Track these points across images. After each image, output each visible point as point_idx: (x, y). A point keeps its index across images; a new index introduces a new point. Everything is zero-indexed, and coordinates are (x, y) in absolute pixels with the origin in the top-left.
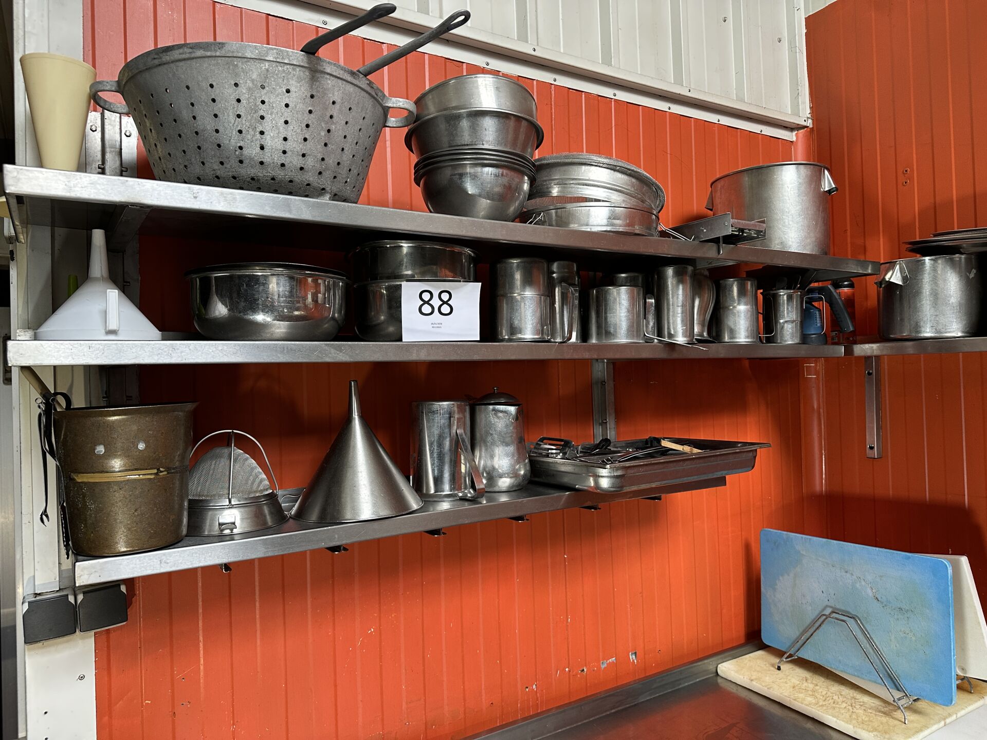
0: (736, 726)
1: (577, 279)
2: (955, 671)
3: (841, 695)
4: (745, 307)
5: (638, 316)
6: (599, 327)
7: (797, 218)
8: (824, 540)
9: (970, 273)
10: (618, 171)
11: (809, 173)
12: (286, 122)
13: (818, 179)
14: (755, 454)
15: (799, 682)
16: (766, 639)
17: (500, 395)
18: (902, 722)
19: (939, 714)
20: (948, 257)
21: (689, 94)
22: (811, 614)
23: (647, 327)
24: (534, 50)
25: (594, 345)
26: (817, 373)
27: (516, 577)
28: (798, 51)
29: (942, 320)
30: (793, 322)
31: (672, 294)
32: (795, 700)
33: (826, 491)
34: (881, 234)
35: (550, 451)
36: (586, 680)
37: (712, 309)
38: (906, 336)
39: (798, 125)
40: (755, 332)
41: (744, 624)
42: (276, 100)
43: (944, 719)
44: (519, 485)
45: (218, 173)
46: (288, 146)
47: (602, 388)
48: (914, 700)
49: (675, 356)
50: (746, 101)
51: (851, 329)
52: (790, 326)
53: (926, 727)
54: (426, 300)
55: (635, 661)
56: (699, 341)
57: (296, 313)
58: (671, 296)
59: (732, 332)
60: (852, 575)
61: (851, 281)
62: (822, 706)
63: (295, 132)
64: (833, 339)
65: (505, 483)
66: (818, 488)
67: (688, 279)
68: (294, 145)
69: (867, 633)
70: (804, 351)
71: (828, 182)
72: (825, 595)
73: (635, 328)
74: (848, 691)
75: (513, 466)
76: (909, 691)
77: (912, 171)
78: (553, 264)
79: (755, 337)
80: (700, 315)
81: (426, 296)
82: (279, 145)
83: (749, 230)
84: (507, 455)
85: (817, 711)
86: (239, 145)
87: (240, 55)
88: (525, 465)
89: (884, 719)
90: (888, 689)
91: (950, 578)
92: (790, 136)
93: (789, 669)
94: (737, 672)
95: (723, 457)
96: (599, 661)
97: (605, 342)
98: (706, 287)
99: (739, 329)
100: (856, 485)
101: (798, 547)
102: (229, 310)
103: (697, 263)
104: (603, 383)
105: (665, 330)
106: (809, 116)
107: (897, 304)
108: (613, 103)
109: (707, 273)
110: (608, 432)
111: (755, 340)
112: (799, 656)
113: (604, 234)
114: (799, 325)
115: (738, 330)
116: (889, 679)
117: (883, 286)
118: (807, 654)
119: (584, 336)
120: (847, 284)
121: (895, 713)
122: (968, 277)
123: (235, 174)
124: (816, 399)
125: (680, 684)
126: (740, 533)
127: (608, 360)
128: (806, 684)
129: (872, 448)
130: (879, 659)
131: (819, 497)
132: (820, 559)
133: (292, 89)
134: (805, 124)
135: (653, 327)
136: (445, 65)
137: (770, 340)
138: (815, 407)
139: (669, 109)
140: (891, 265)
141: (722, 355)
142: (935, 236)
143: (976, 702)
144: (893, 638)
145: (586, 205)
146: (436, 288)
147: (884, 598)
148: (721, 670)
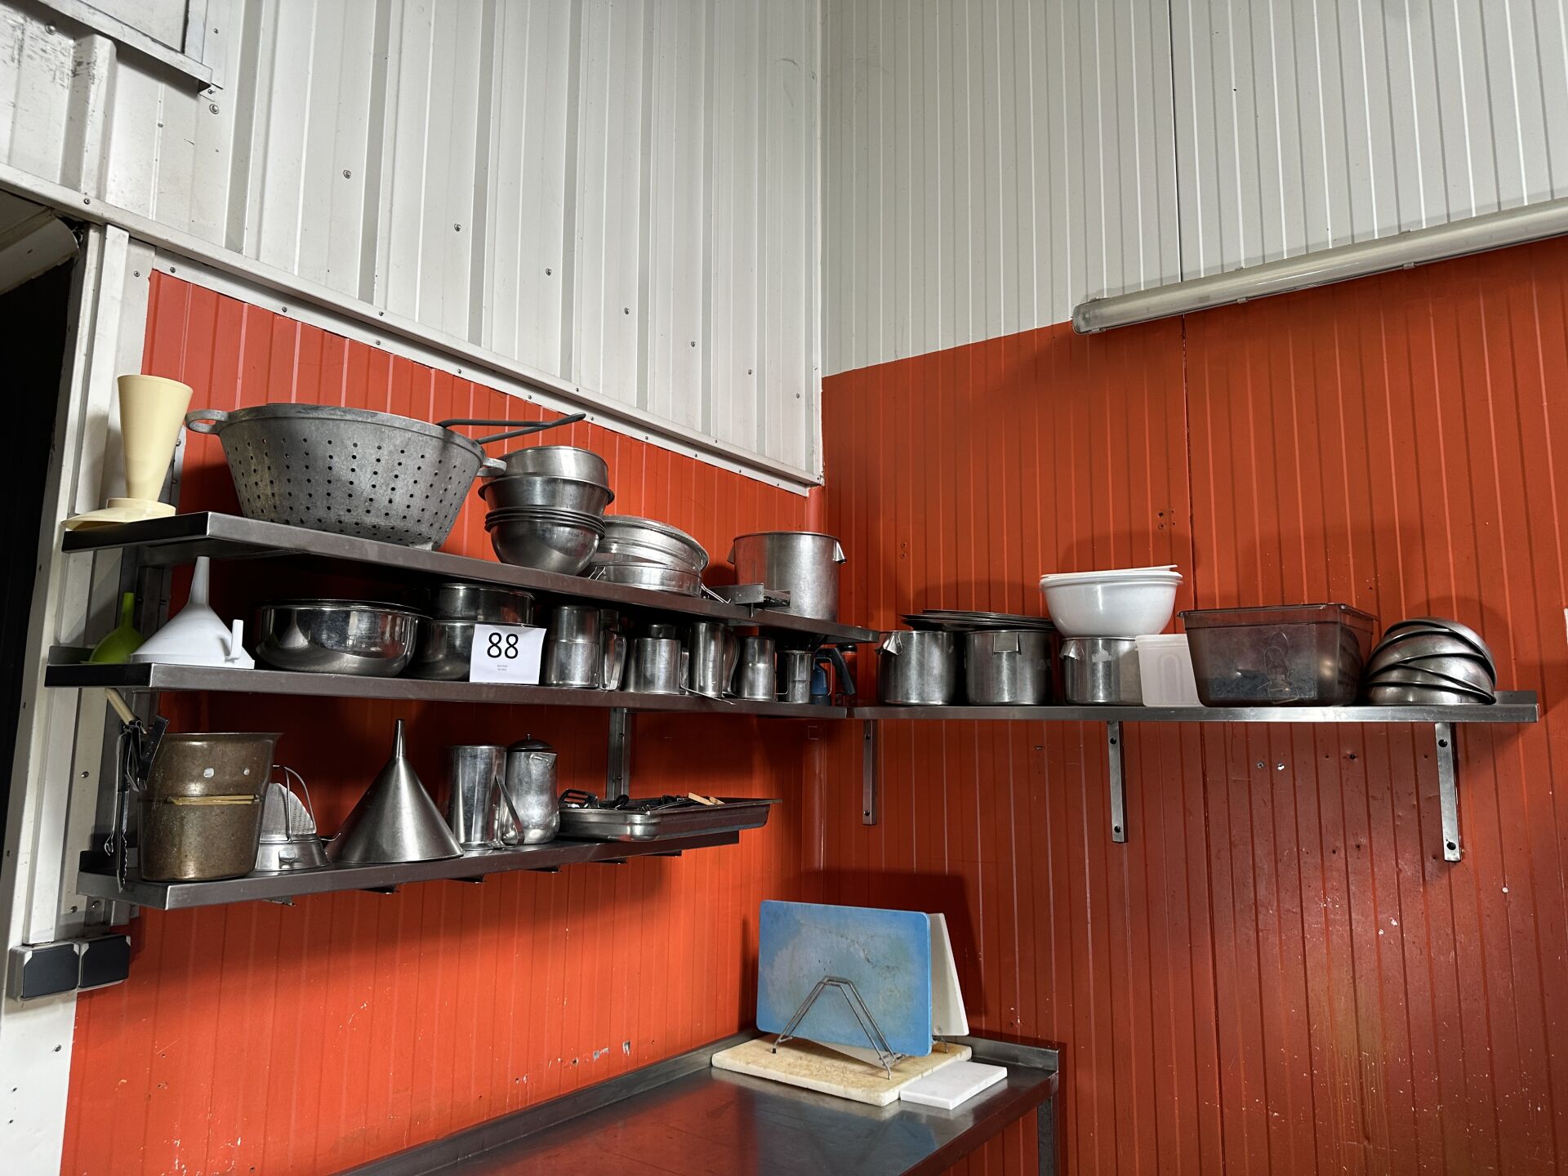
2: (933, 1031)
4: (764, 665)
5: (676, 668)
6: (638, 677)
7: (812, 585)
8: (822, 905)
11: (822, 544)
12: (416, 482)
13: (830, 552)
14: (767, 809)
15: (793, 1060)
16: (762, 1026)
17: (534, 741)
18: (886, 1079)
20: (933, 633)
21: (716, 445)
22: (808, 988)
23: (682, 679)
24: (578, 391)
25: (631, 693)
27: (515, 950)
28: (814, 409)
29: (926, 689)
30: (803, 682)
31: (705, 649)
32: (790, 1075)
33: (824, 868)
34: (888, 607)
36: (578, 1072)
37: (736, 664)
38: (898, 701)
39: (812, 482)
40: (769, 692)
41: (738, 1013)
42: (411, 463)
43: (922, 1073)
44: (550, 837)
45: (343, 519)
46: (412, 502)
47: (619, 741)
48: (896, 1059)
50: (766, 455)
51: (853, 692)
52: (801, 686)
53: (906, 1079)
54: (495, 642)
55: (629, 1052)
56: (726, 696)
57: (373, 649)
58: (703, 650)
59: (752, 689)
60: (847, 938)
61: (854, 646)
62: (816, 1075)
63: (420, 490)
64: (837, 701)
65: (534, 835)
66: (817, 865)
67: (720, 637)
68: (417, 503)
69: (858, 996)
70: (812, 711)
71: (839, 554)
72: (822, 964)
73: (672, 680)
75: (546, 816)
76: (893, 1048)
77: (909, 544)
79: (770, 695)
81: (495, 639)
82: (407, 501)
83: (776, 598)
84: (541, 804)
86: (370, 497)
87: (389, 424)
88: (556, 816)
89: (871, 1078)
90: (877, 1054)
91: (928, 930)
92: (804, 492)
93: (783, 1051)
94: (731, 1060)
95: (742, 810)
96: (592, 1052)
97: (641, 691)
98: (733, 644)
99: (758, 686)
101: (797, 917)
102: (309, 642)
103: (729, 623)
104: (620, 735)
105: (696, 683)
106: (822, 474)
107: (892, 670)
108: (645, 446)
109: (735, 631)
110: (621, 789)
111: (769, 698)
112: (792, 1038)
114: (808, 685)
115: (756, 687)
116: (880, 1043)
117: (881, 653)
118: (801, 1033)
119: (623, 683)
120: (850, 649)
121: (881, 1074)
122: (947, 652)
123: (359, 521)
124: (817, 763)
126: (739, 907)
128: (800, 1061)
129: (867, 814)
130: (869, 1021)
131: (817, 873)
132: (819, 926)
133: (427, 456)
134: (817, 481)
135: (686, 680)
136: (490, 395)
137: (782, 699)
138: (817, 772)
139: (696, 456)
140: (888, 635)
142: (925, 612)
143: (949, 1058)
144: (881, 998)
145: (642, 565)
146: (504, 632)
147: (874, 958)
148: (716, 1061)
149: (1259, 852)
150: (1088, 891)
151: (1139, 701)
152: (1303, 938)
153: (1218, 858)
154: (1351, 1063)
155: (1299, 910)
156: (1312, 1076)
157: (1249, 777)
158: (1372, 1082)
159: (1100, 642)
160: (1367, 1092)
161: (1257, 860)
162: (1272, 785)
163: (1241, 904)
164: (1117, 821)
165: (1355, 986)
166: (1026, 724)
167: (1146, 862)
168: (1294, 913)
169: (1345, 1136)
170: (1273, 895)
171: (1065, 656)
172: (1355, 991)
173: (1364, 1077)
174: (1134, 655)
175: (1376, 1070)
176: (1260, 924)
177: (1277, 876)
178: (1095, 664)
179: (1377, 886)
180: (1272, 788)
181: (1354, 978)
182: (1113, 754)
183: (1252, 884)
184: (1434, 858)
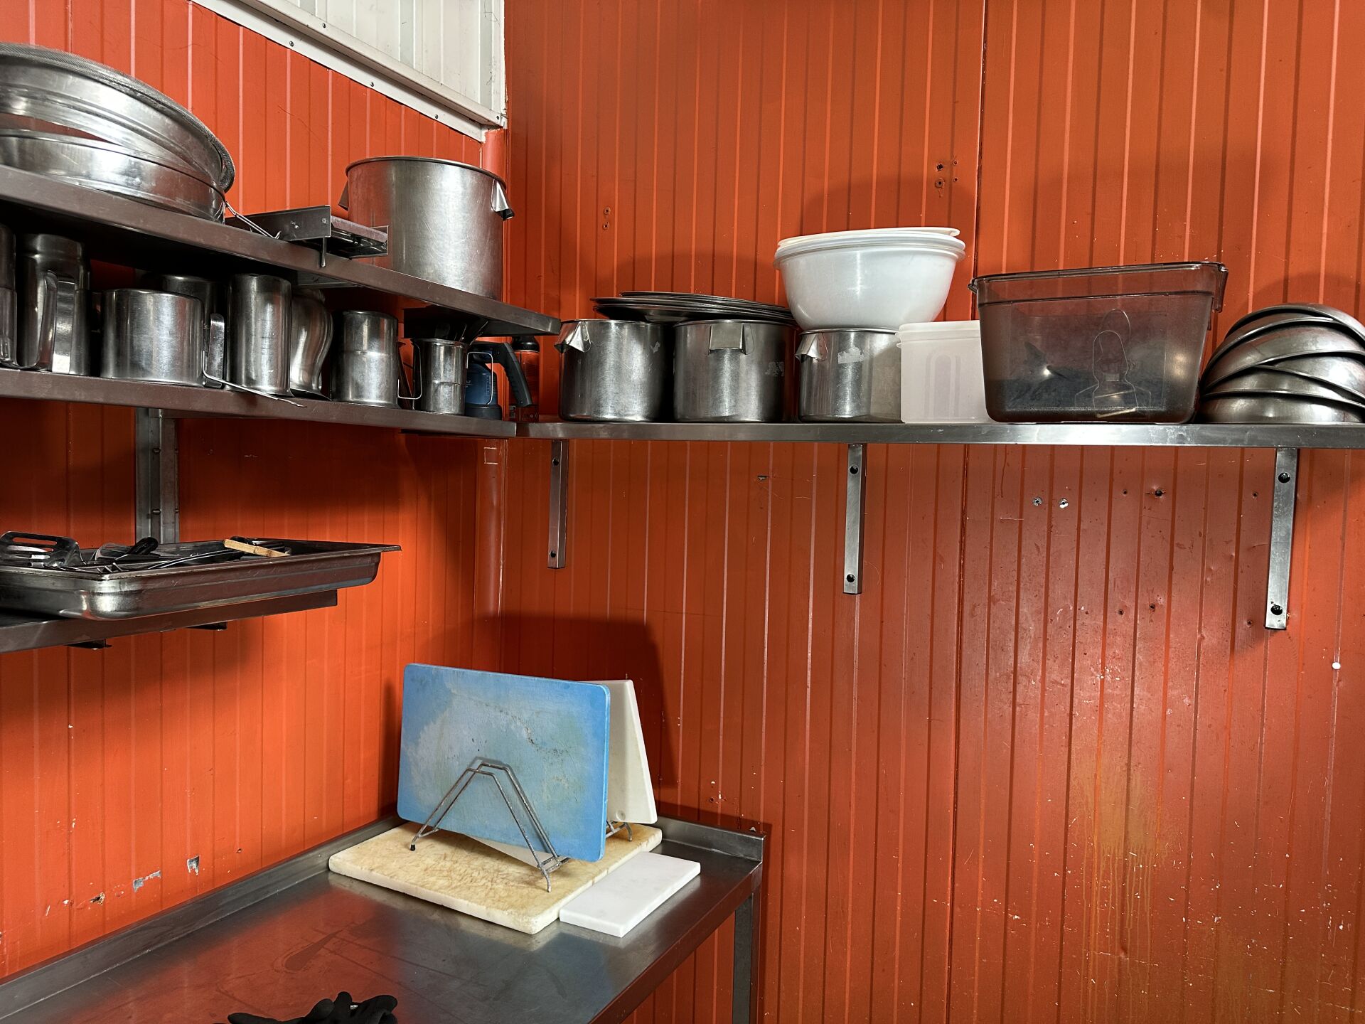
0: (335, 937)
1: (82, 271)
3: (483, 870)
4: (379, 354)
6: (119, 354)
7: (455, 241)
8: (479, 672)
9: (654, 346)
10: (138, 99)
11: (475, 182)
13: (488, 196)
14: (376, 559)
15: (434, 863)
16: (403, 813)
18: (544, 890)
19: (589, 873)
20: (634, 323)
21: (322, 30)
22: (458, 769)
23: (210, 364)
25: (110, 383)
26: (498, 459)
28: (493, 19)
29: (623, 400)
30: (450, 384)
31: (255, 318)
32: (422, 886)
33: (502, 611)
34: (578, 288)
35: (34, 557)
36: (104, 912)
37: (326, 350)
38: (586, 416)
39: (489, 121)
41: (376, 796)
43: (594, 878)
47: (153, 458)
48: (562, 862)
49: (256, 412)
50: (414, 67)
51: (529, 403)
52: (447, 389)
53: (571, 891)
55: (197, 871)
56: (297, 394)
58: (253, 320)
59: (359, 390)
60: (507, 714)
61: (535, 341)
62: (456, 887)
64: (511, 414)
66: (491, 609)
67: (281, 299)
69: (517, 786)
70: (471, 425)
71: (499, 202)
72: (475, 745)
73: (186, 361)
74: (492, 863)
76: (557, 850)
77: (613, 211)
78: (35, 237)
79: (392, 399)
80: (307, 356)
83: (369, 239)
85: (447, 896)
89: (526, 890)
90: (533, 852)
91: (607, 706)
92: (479, 135)
93: (426, 848)
94: (353, 862)
96: (130, 879)
97: (129, 378)
98: (318, 317)
99: (369, 385)
100: (536, 601)
101: (449, 685)
103: (299, 278)
104: (155, 451)
105: (241, 372)
106: (504, 112)
107: (580, 375)
109: (321, 297)
110: (162, 528)
111: (390, 403)
112: (441, 828)
113: (106, 196)
114: (458, 389)
115: (366, 386)
116: (538, 840)
117: (565, 351)
118: (450, 824)
119: (93, 364)
120: (529, 345)
121: (540, 881)
122: (651, 351)
124: (495, 493)
125: (268, 892)
126: (379, 672)
127: (166, 411)
128: (442, 863)
129: (553, 555)
130: (528, 816)
131: (493, 619)
132: (474, 698)
134: (498, 122)
135: (222, 364)
138: (495, 503)
139: (291, 44)
140: (572, 326)
141: (334, 418)
142: (625, 295)
143: (632, 850)
144: (545, 788)
145: (72, 141)
147: (539, 739)
148: (333, 864)
149: (1024, 610)
150: (810, 650)
151: (895, 418)
152: (1071, 715)
153: (972, 615)
154: (1113, 864)
155: (1069, 681)
156: (1064, 878)
157: (1021, 517)
158: (1137, 886)
159: (852, 335)
160: (1130, 897)
161: (1022, 619)
162: (1050, 527)
163: (996, 672)
164: (851, 568)
165: (1129, 775)
166: (749, 448)
167: (882, 617)
168: (1063, 685)
169: (1097, 946)
170: (1038, 662)
171: (803, 356)
172: (1129, 780)
173: (1128, 880)
174: (894, 354)
175: (1143, 873)
176: (1018, 697)
177: (1045, 640)
178: (842, 366)
179: (1171, 655)
180: (1049, 531)
181: (1128, 765)
182: (852, 487)
183: (1012, 649)
184: (1249, 623)
